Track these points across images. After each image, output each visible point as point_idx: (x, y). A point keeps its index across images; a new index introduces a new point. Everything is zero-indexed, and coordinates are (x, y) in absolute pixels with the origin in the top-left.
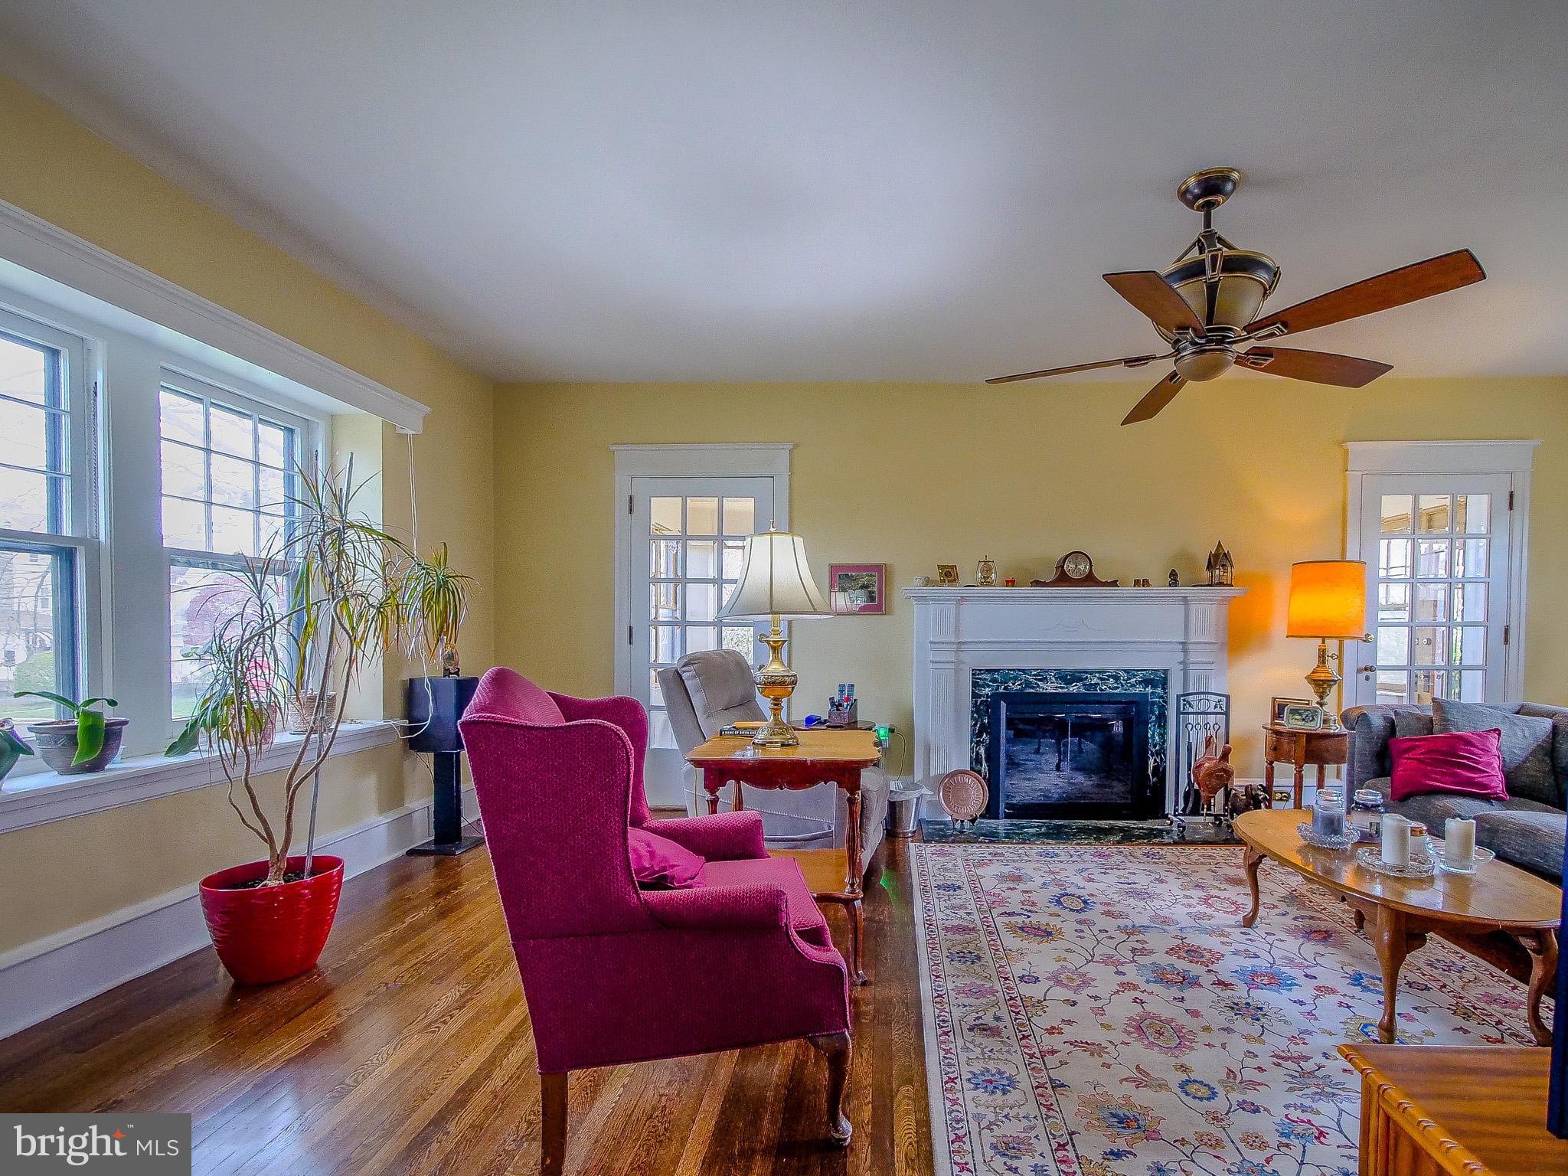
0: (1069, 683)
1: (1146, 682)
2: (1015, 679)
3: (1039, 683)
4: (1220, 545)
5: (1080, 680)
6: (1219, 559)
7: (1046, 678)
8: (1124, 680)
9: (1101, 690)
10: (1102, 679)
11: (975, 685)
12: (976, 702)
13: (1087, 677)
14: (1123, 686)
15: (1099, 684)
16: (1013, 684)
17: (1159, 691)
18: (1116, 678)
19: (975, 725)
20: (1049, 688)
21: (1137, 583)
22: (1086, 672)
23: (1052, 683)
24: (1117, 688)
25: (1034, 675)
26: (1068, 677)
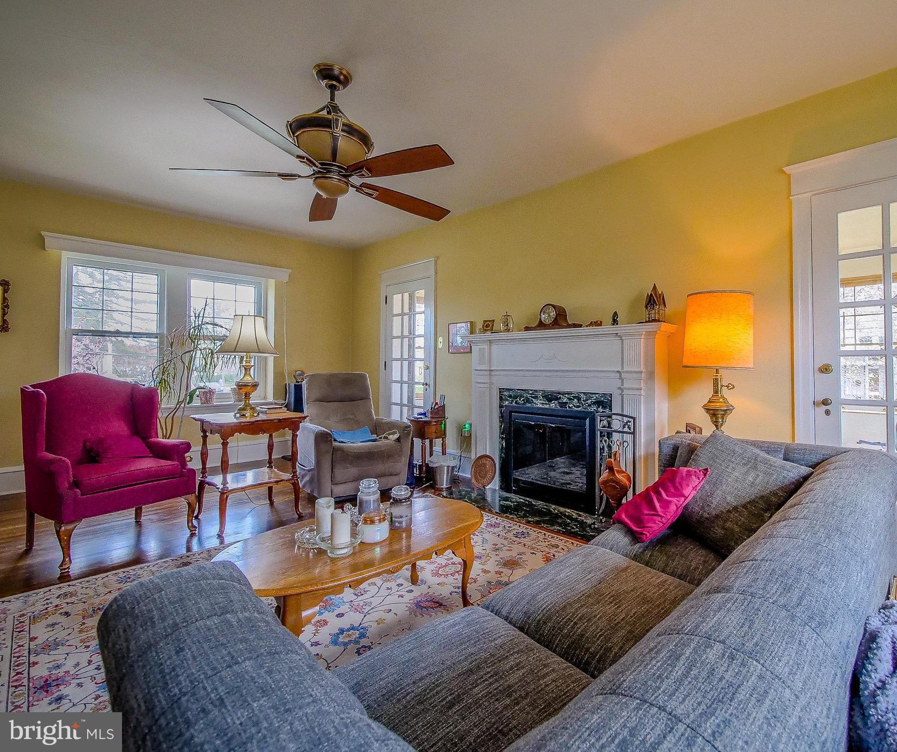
0: (550, 400)
1: (598, 403)
2: (521, 396)
3: (533, 400)
4: (655, 287)
5: (557, 399)
6: (654, 300)
7: (537, 397)
8: (583, 401)
9: (569, 407)
10: (570, 399)
11: (501, 398)
12: (501, 410)
13: (560, 397)
14: (583, 405)
15: (567, 403)
16: (520, 400)
17: (607, 411)
18: (579, 399)
19: (501, 426)
20: (539, 404)
21: (591, 324)
22: (559, 393)
23: (540, 400)
24: (579, 407)
25: (531, 394)
26: (550, 397)
